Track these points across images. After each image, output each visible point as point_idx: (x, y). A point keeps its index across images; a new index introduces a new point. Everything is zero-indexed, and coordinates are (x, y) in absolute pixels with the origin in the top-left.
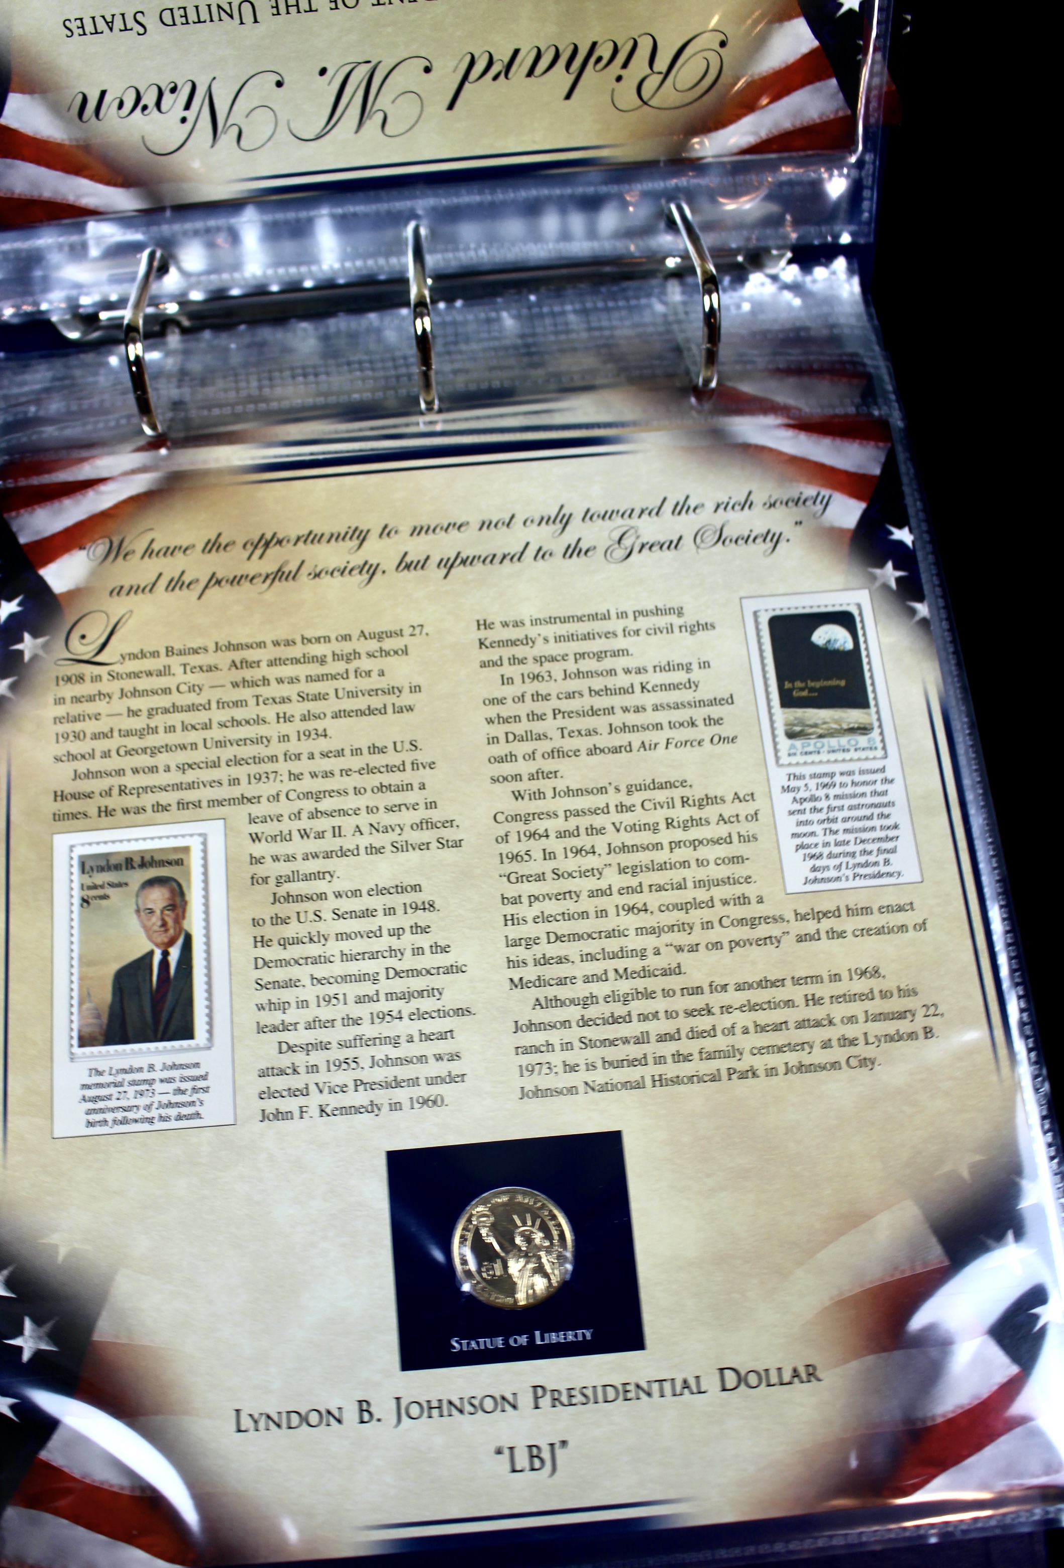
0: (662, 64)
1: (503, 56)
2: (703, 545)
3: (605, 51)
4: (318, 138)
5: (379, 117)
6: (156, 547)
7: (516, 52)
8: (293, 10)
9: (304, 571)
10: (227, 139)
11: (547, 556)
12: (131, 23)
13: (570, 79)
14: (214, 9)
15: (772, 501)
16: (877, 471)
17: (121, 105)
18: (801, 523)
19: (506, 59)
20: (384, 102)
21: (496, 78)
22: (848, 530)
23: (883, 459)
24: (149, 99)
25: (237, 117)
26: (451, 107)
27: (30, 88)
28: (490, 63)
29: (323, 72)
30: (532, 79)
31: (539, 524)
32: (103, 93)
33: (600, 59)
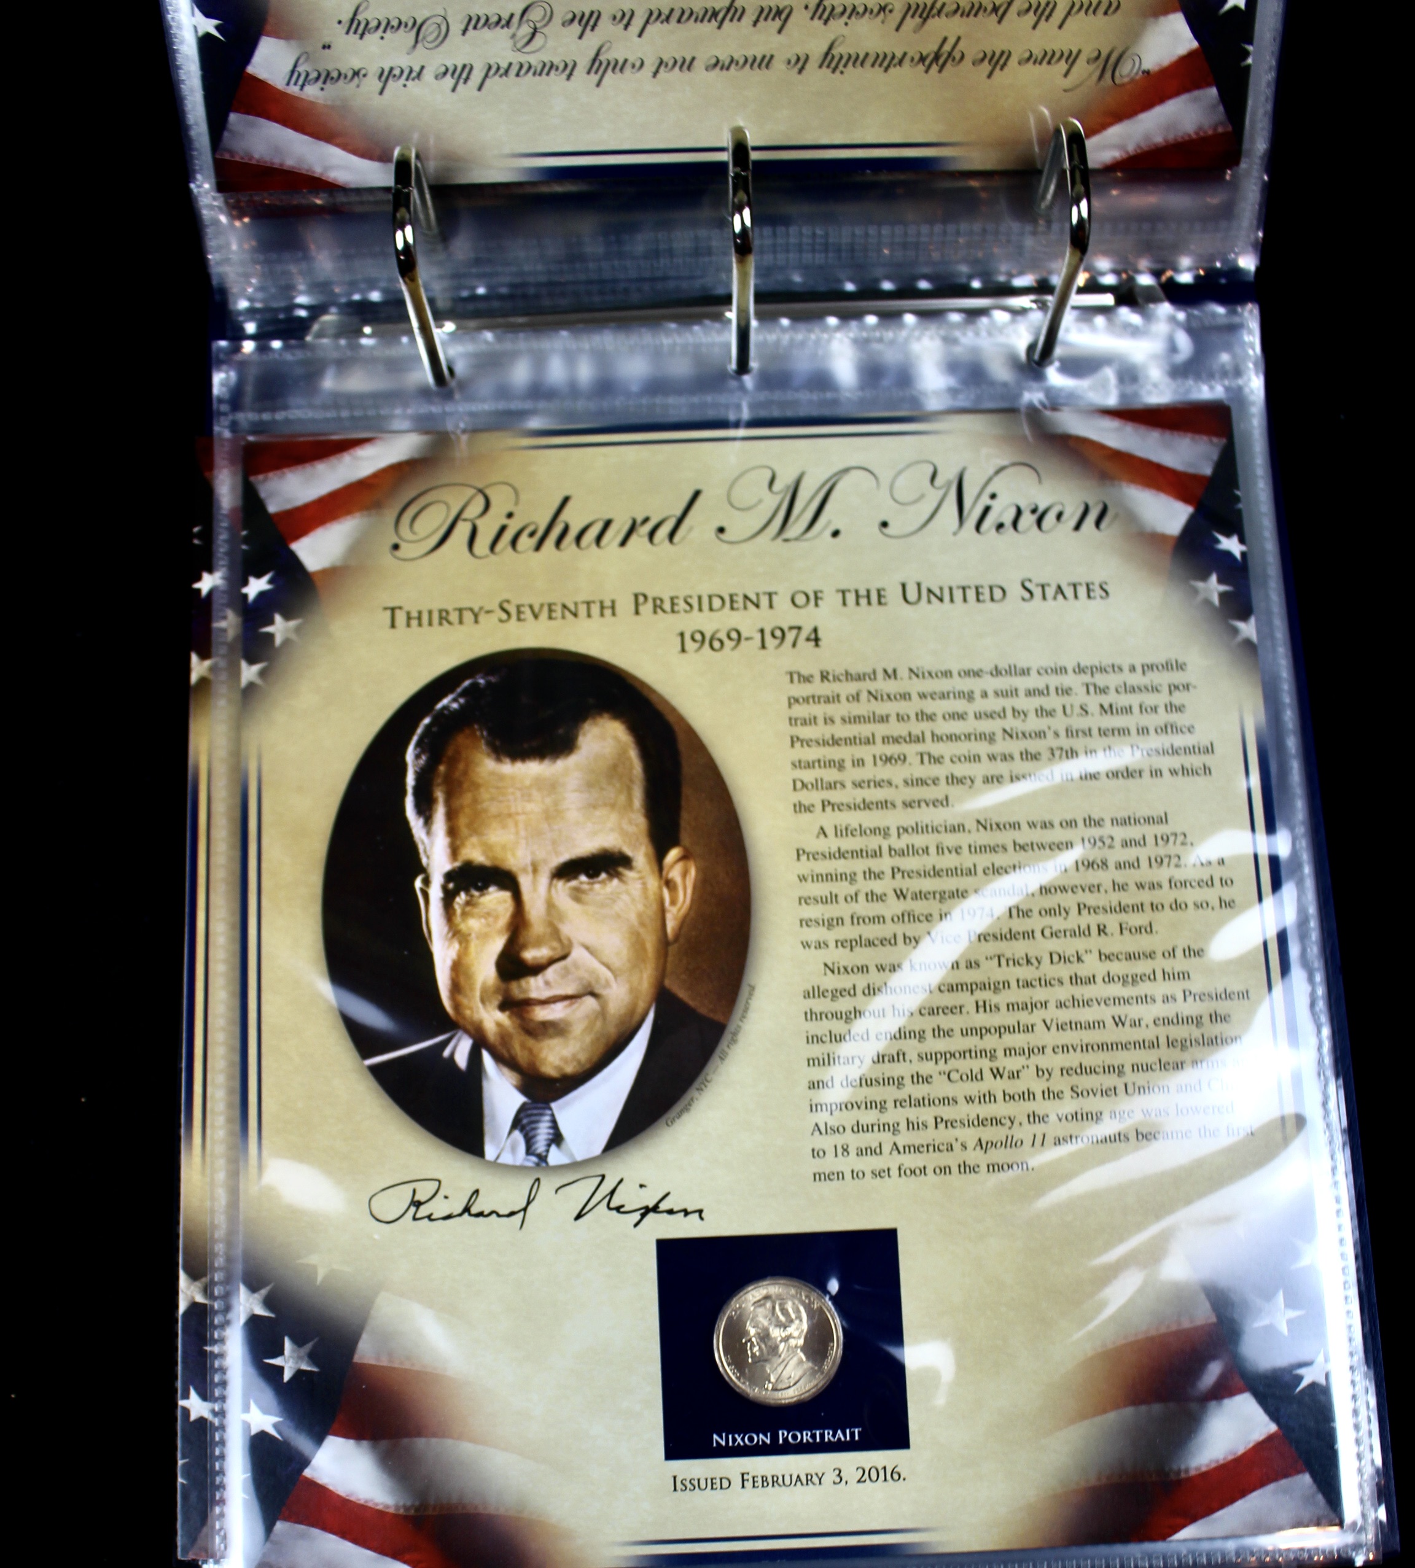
0: (462, 531)
1: (638, 540)
2: (439, 20)
3: (525, 542)
4: (846, 470)
5: (777, 486)
6: (1063, 66)
7: (623, 543)
8: (863, 592)
9: (897, 16)
10: (947, 475)
11: (619, 15)
12: (1038, 592)
13: (565, 516)
14: (947, 597)
15: (356, 79)
16: (233, 117)
17: (1059, 516)
18: (324, 47)
19: (634, 538)
20: (771, 502)
21: (646, 520)
22: (268, 35)
23: (226, 134)
24: (1028, 520)
25: (934, 496)
26: (697, 494)
27: (1155, 539)
28: (652, 534)
29: (836, 534)
30: (607, 517)
31: (626, 61)
32: (1077, 527)
33: (532, 534)
